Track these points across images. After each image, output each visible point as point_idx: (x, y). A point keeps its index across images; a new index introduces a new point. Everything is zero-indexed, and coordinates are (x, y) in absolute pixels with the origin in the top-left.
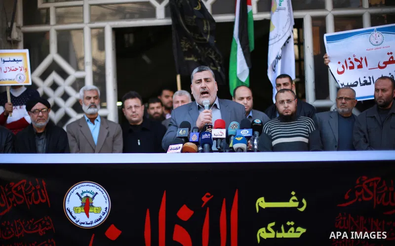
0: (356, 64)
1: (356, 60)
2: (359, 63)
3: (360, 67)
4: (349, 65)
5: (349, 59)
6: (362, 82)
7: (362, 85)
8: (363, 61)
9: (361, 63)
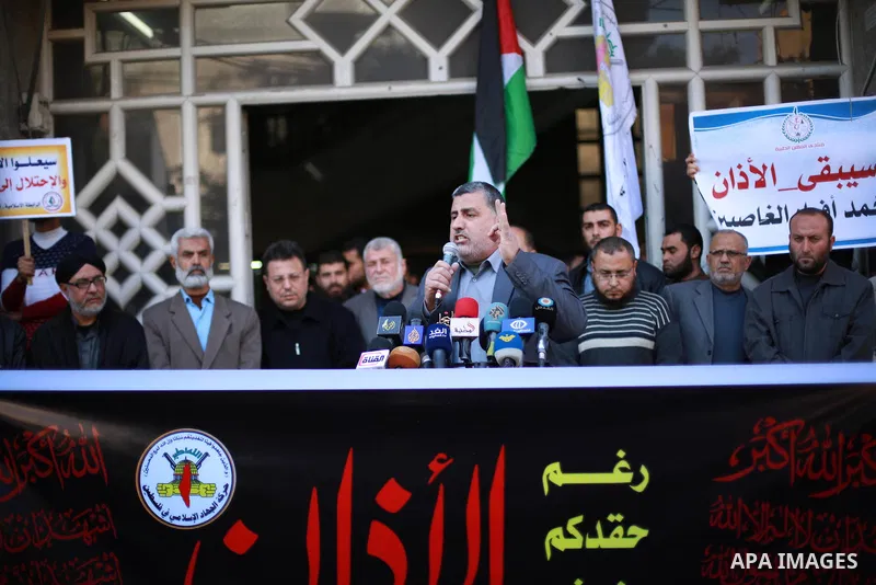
0: (753, 178)
1: (753, 170)
2: (758, 177)
3: (761, 184)
4: (739, 179)
5: (740, 167)
6: (763, 217)
7: (763, 223)
8: (769, 171)
9: (763, 176)
